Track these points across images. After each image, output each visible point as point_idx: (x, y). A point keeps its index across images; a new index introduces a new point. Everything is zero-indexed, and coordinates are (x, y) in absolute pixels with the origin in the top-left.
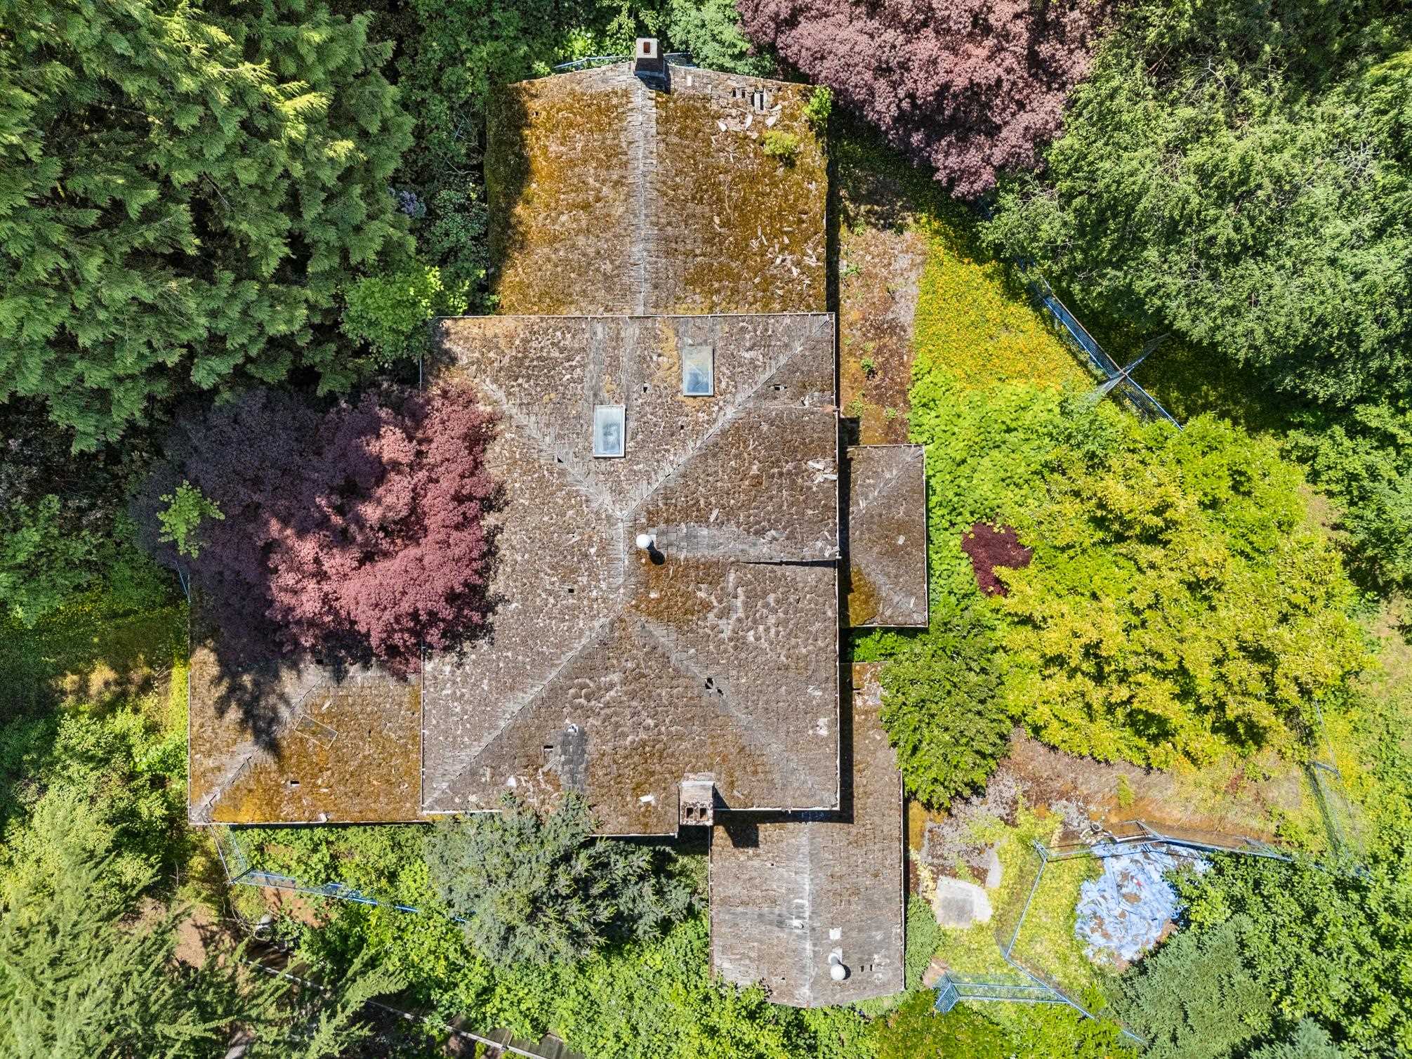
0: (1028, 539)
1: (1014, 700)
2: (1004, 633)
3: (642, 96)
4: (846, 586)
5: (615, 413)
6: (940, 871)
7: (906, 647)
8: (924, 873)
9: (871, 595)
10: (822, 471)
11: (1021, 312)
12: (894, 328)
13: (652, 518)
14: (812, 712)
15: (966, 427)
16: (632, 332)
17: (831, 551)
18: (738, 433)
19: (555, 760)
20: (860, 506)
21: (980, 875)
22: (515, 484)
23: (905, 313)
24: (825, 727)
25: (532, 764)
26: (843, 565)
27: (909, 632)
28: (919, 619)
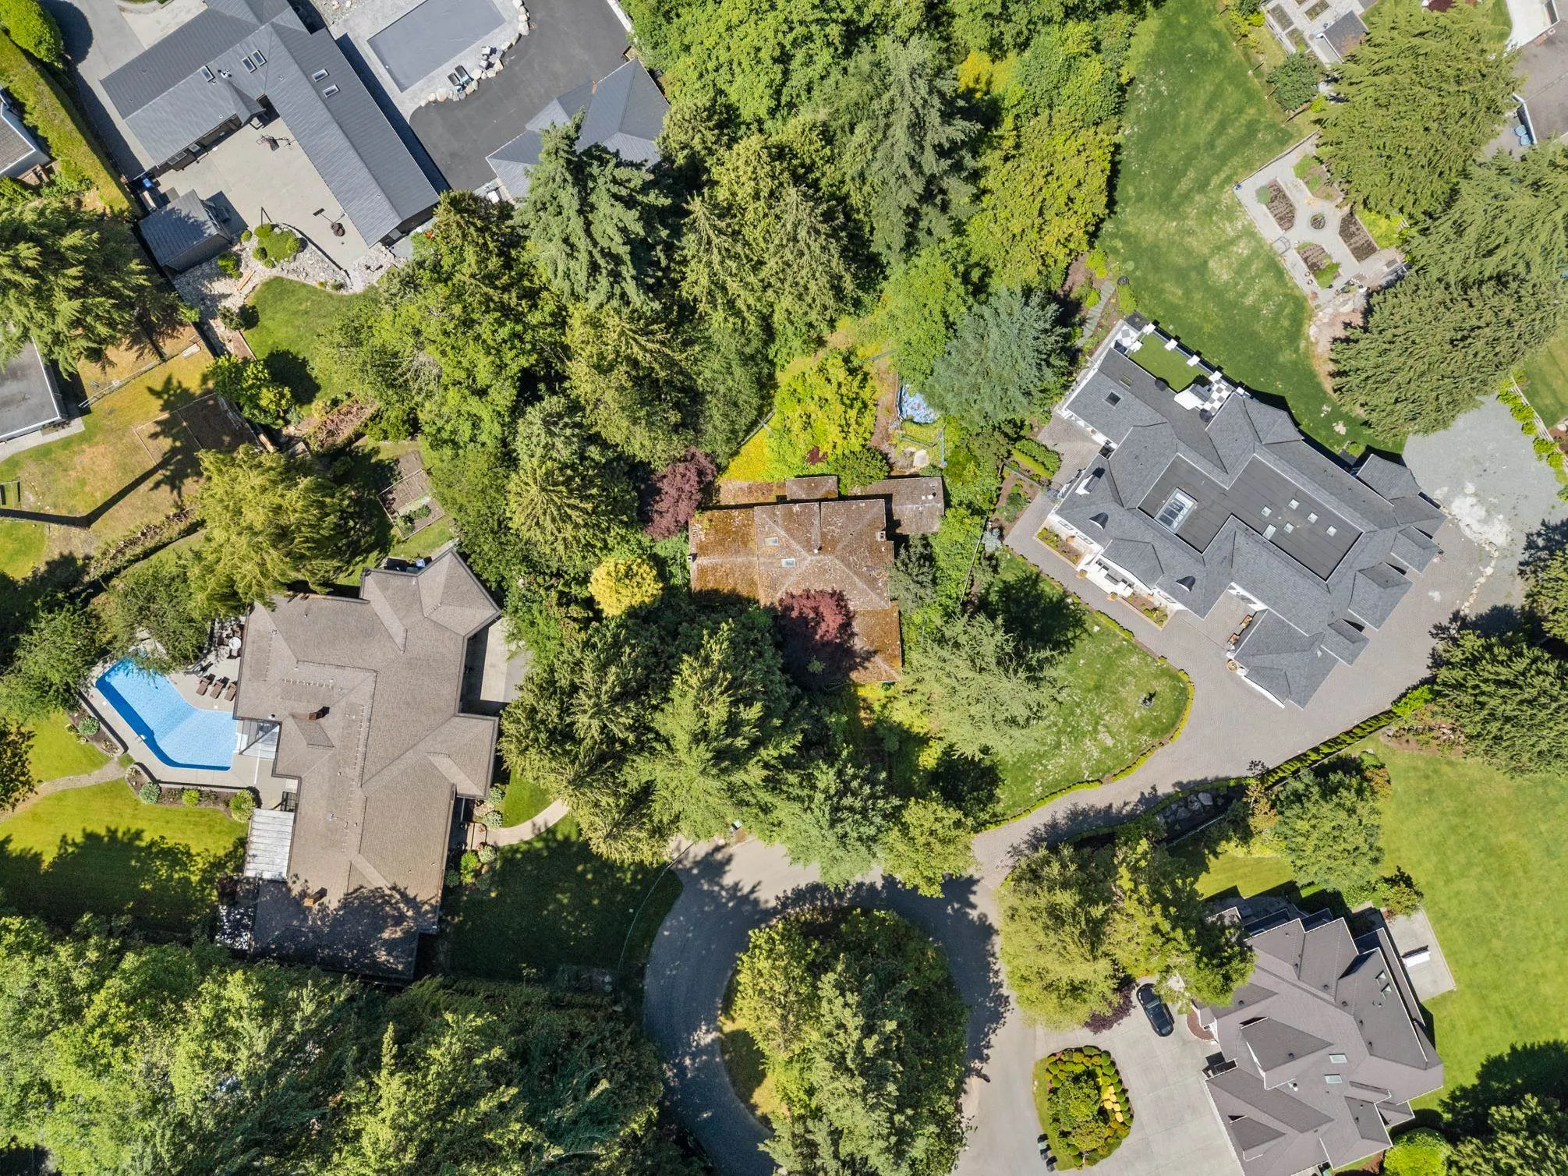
0: (811, 447)
1: (858, 448)
2: (839, 451)
3: (699, 561)
4: (826, 500)
5: (784, 561)
6: (912, 466)
7: (843, 481)
8: (912, 470)
9: (828, 492)
10: (796, 508)
11: (743, 450)
12: (750, 488)
13: (810, 551)
14: (859, 508)
15: (779, 466)
16: (762, 560)
17: (817, 505)
18: (787, 530)
19: (874, 573)
20: (804, 497)
21: (912, 454)
22: (803, 587)
23: (745, 485)
24: (862, 504)
25: (875, 580)
26: (820, 501)
27: (839, 480)
28: (835, 478)
